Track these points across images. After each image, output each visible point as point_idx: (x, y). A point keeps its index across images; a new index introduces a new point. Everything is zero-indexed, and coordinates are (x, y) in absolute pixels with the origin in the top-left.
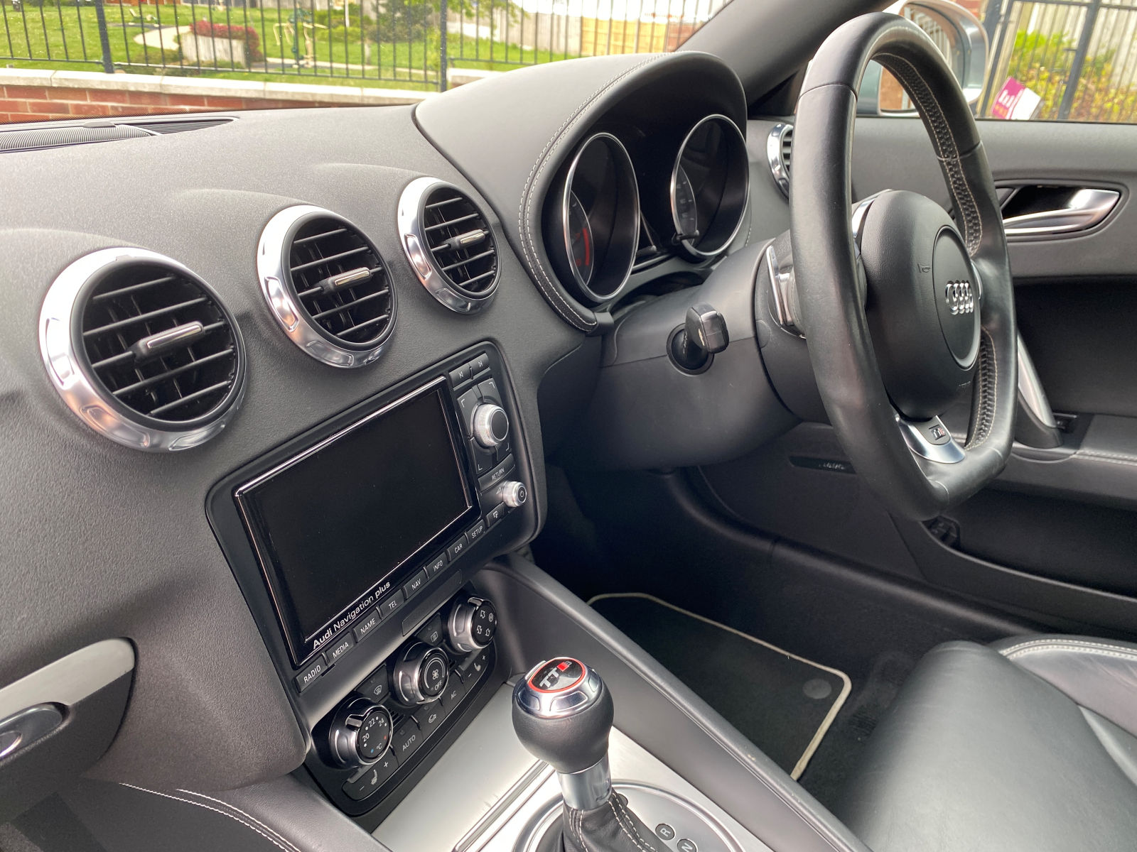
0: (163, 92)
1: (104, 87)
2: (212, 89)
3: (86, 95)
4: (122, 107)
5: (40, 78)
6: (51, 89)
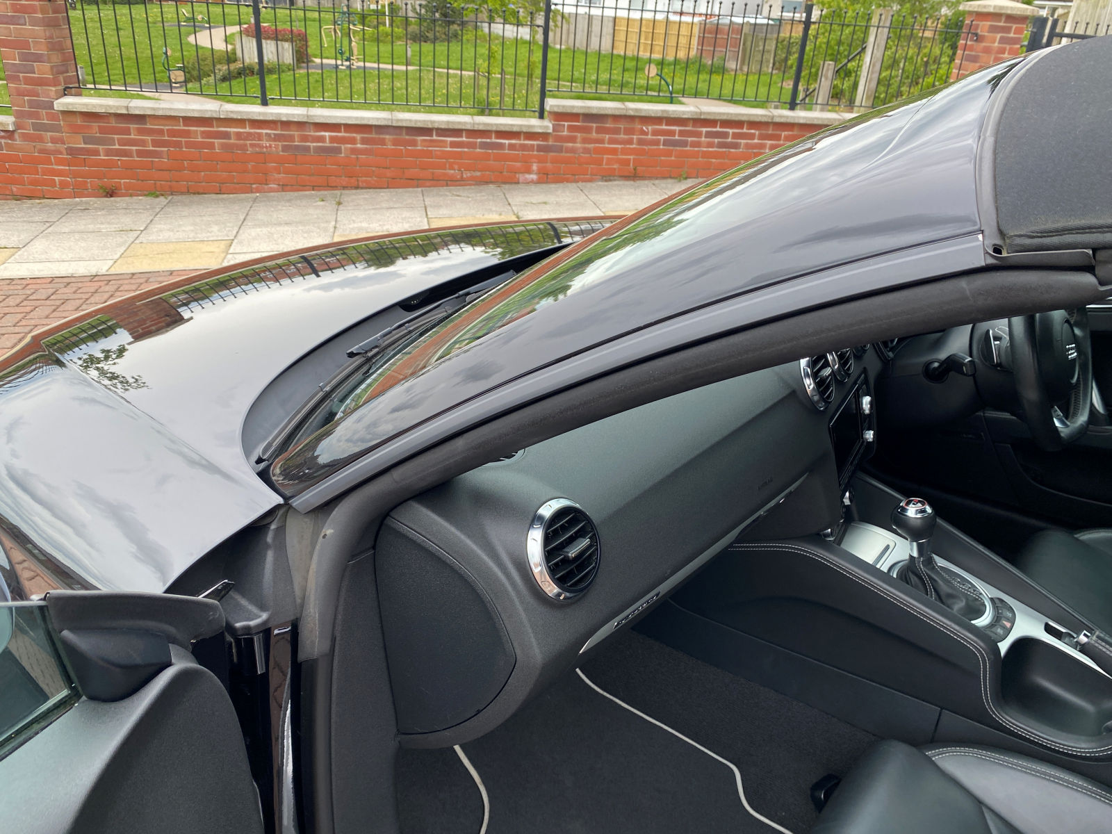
0: (309, 121)
1: (261, 118)
2: (349, 118)
3: (245, 124)
4: (274, 134)
5: (211, 111)
6: (219, 119)
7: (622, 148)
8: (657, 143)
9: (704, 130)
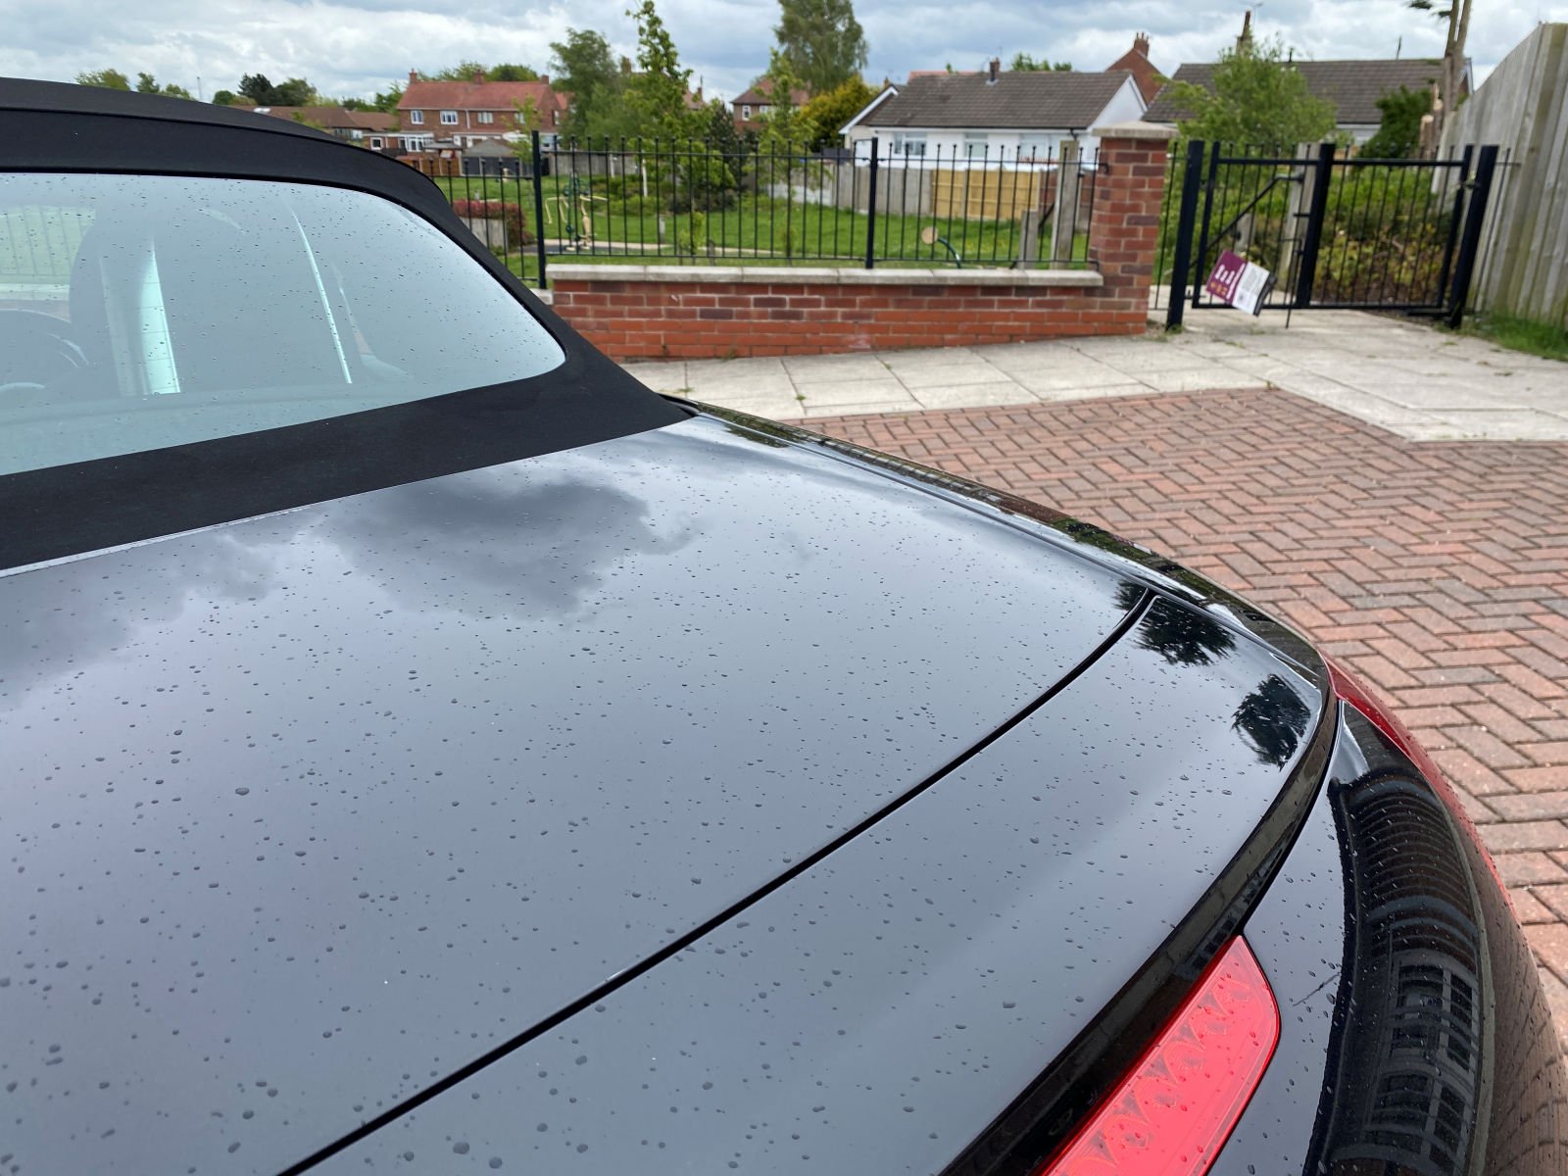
7: (648, 322)
8: (692, 314)
9: (752, 297)
